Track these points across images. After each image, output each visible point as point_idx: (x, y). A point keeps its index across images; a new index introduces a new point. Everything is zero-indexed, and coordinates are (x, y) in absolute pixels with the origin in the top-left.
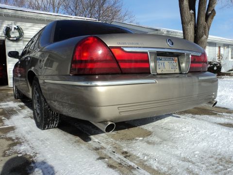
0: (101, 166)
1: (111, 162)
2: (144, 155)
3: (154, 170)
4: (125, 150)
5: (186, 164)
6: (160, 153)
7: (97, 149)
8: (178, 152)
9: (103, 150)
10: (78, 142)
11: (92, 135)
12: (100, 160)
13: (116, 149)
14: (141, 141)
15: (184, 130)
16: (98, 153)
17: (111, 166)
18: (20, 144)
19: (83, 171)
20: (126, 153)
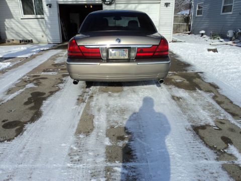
7: (84, 92)
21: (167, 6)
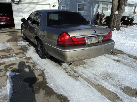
0: (67, 75)
1: (70, 74)
2: (82, 72)
3: (84, 78)
4: (75, 70)
5: (95, 76)
6: (87, 72)
7: (65, 69)
8: (93, 72)
9: (67, 70)
10: (58, 66)
11: (63, 63)
12: (66, 73)
13: (72, 69)
14: (81, 66)
15: (99, 62)
16: (66, 71)
17: (70, 76)
18: (37, 65)
19: (61, 77)
20: (75, 71)
21: (54, 7)
